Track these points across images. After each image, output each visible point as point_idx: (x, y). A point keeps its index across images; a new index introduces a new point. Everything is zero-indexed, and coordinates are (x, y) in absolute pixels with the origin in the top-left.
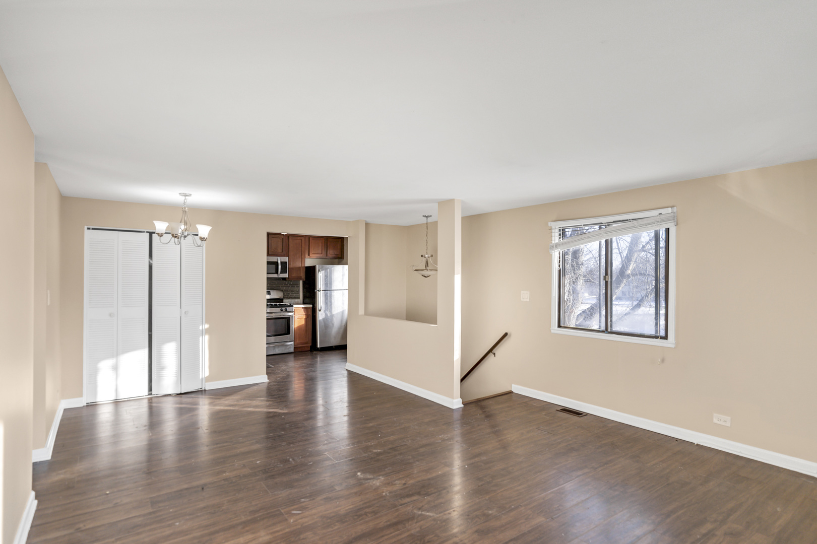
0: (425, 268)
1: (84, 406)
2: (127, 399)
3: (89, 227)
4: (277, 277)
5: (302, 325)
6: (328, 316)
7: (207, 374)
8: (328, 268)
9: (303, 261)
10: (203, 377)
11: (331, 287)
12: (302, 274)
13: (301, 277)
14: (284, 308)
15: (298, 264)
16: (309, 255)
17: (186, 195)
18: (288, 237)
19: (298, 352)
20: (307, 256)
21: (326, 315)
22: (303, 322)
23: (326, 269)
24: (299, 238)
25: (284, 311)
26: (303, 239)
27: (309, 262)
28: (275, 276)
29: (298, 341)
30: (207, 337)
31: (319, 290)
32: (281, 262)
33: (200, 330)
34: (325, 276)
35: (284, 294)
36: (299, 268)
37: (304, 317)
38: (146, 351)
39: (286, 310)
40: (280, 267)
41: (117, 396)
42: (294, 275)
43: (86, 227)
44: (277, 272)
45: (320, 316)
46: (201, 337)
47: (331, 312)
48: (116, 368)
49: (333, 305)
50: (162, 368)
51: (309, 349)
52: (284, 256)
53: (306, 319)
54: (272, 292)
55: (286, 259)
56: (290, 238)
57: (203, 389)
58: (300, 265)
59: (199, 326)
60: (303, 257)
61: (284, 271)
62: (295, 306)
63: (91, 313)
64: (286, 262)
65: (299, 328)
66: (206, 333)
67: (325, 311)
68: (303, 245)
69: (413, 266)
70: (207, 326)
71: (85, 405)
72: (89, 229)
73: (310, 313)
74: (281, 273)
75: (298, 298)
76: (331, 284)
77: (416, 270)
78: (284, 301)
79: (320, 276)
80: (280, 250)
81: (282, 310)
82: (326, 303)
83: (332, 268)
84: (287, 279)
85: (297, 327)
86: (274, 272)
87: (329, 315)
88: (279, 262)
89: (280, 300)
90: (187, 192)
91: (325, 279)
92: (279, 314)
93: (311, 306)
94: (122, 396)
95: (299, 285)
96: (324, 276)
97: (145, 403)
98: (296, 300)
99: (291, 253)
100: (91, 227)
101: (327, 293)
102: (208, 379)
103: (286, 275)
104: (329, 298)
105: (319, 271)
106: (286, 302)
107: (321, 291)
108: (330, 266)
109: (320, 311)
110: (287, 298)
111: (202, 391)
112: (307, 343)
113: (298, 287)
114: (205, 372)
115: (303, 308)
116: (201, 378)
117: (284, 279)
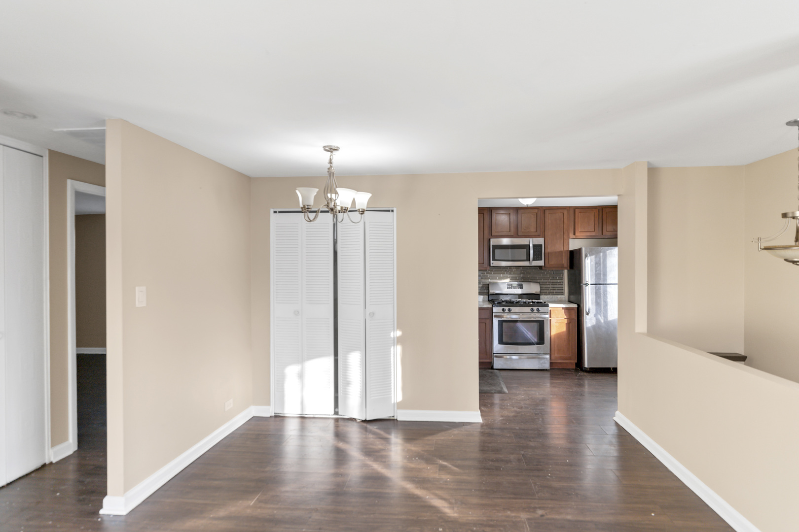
0: (793, 243)
1: (271, 417)
2: (312, 416)
3: (275, 210)
4: (529, 265)
5: (563, 332)
6: (600, 322)
7: (400, 398)
8: (600, 252)
9: (566, 242)
10: (395, 402)
11: (605, 279)
12: (565, 261)
13: (563, 264)
14: (535, 308)
15: (559, 247)
16: (575, 234)
17: (332, 150)
18: (545, 211)
19: (556, 370)
20: (571, 235)
21: (598, 320)
22: (564, 329)
23: (597, 254)
24: (559, 211)
25: (535, 311)
26: (566, 212)
27: (574, 245)
28: (526, 264)
29: (556, 355)
30: (399, 348)
31: (586, 284)
32: (534, 246)
33: (391, 338)
34: (596, 263)
35: (541, 288)
36: (561, 253)
37: (566, 321)
38: (331, 359)
39: (538, 310)
40: (532, 252)
41: (302, 409)
42: (553, 262)
43: (272, 211)
44: (528, 259)
45: (589, 322)
46: (393, 347)
47: (605, 316)
48: (301, 376)
49: (609, 307)
50: (348, 383)
51: (574, 367)
52: (538, 236)
53: (568, 324)
54: (525, 285)
55: (540, 241)
56: (547, 212)
57: (395, 418)
58: (563, 250)
59: (390, 333)
60: (566, 237)
61: (537, 257)
62: (551, 305)
63: (279, 310)
64: (541, 245)
65: (559, 336)
66: (398, 342)
67: (595, 315)
68: (566, 220)
69: (759, 239)
70: (399, 333)
71: (273, 415)
72: (275, 212)
73: (575, 316)
74: (534, 260)
75: (563, 293)
76: (605, 275)
77: (766, 249)
78: (542, 297)
79: (588, 264)
80: (533, 229)
81: (532, 310)
82: (598, 304)
83: (608, 252)
84: (543, 268)
85: (555, 335)
86: (526, 259)
87: (602, 321)
88: (531, 245)
89: (536, 296)
90: (334, 144)
91: (596, 268)
92: (528, 316)
93: (576, 306)
94: (309, 412)
95: (563, 275)
96: (593, 263)
97: (331, 424)
98: (559, 296)
99: (548, 233)
100: (277, 210)
101: (599, 289)
102: (400, 406)
103: (541, 263)
104: (602, 296)
105: (586, 256)
106: (543, 298)
107: (589, 285)
108: (604, 248)
109: (588, 314)
110: (546, 294)
111: (394, 420)
112: (570, 358)
113: (562, 279)
114: (397, 396)
115: (563, 308)
116: (393, 402)
117: (540, 267)
